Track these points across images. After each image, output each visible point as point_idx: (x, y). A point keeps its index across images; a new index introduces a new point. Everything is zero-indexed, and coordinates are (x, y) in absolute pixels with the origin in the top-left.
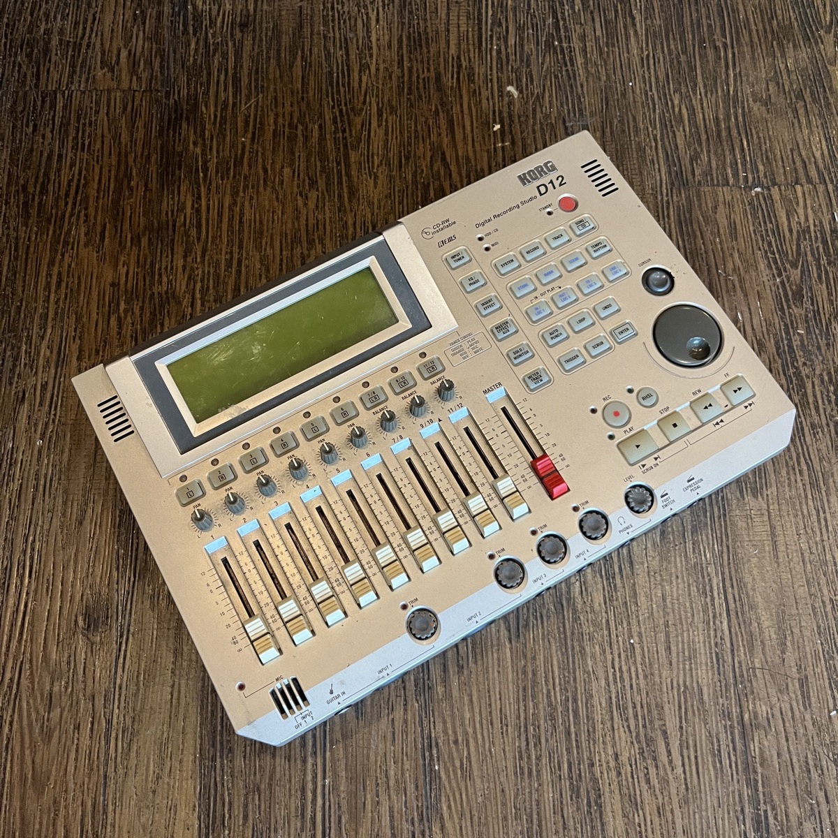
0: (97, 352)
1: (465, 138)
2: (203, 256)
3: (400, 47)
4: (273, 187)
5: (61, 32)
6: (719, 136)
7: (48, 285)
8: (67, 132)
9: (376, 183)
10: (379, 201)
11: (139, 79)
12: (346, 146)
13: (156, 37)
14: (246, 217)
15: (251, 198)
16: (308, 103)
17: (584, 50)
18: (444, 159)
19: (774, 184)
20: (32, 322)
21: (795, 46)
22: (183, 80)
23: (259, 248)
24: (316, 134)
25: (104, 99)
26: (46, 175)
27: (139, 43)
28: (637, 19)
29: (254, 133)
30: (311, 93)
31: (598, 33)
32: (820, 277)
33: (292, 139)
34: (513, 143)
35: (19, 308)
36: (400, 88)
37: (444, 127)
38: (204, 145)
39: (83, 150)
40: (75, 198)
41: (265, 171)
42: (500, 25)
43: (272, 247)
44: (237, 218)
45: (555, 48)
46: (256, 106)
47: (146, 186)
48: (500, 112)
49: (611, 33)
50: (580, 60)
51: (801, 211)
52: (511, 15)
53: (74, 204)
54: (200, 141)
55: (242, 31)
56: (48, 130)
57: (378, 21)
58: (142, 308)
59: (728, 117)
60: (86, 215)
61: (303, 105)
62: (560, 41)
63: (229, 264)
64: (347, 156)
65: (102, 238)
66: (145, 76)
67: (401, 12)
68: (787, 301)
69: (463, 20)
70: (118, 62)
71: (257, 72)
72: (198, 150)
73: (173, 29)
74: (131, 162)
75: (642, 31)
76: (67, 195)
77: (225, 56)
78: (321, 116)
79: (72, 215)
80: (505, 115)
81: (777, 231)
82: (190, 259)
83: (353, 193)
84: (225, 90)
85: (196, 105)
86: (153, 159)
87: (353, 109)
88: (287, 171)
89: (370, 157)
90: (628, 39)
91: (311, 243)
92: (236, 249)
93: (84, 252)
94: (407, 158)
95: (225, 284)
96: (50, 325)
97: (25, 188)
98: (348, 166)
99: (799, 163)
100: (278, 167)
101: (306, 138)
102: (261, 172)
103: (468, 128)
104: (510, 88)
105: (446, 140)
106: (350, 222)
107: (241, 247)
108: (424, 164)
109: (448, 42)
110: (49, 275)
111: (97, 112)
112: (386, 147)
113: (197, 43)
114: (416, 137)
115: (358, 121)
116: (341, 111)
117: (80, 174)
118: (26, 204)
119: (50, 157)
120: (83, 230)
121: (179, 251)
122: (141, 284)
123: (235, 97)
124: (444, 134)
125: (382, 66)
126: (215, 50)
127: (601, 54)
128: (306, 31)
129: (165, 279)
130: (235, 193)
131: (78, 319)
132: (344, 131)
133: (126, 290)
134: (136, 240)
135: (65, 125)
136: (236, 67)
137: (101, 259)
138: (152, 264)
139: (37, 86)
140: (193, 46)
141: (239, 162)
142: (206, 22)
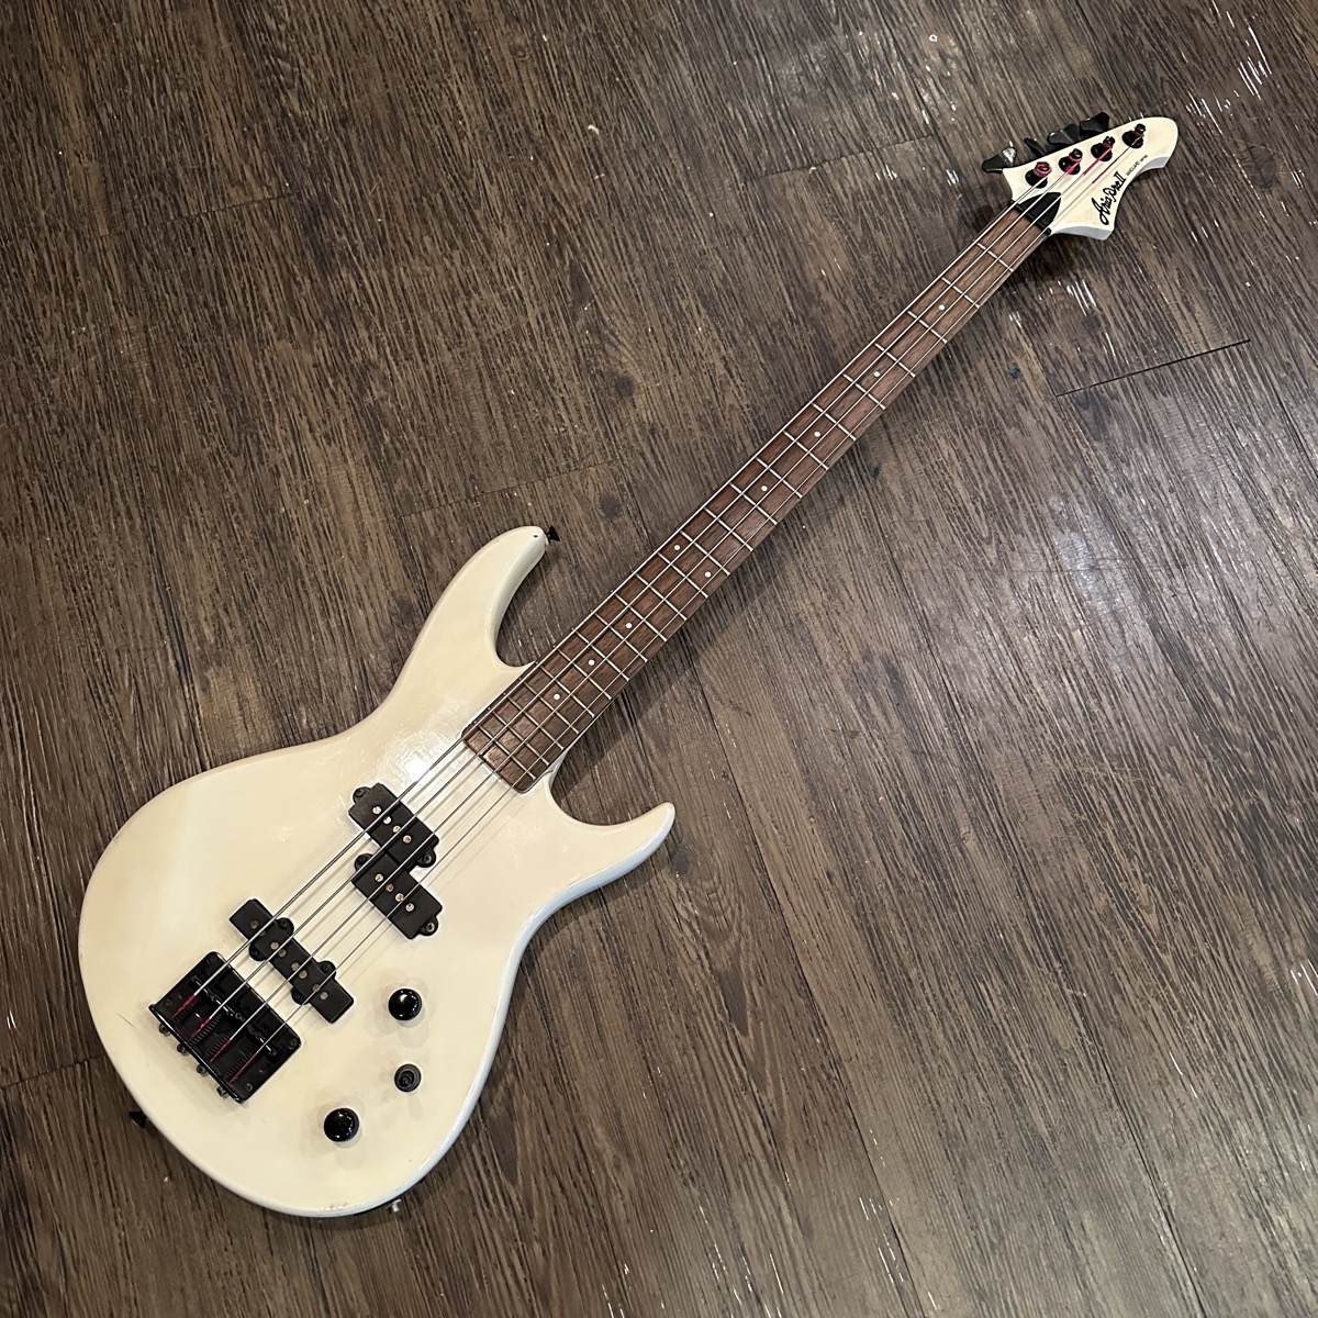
0: (324, 422)
1: (566, 179)
2: (382, 325)
3: (487, 111)
4: (420, 255)
5: (182, 162)
6: (772, 130)
7: (260, 379)
8: (224, 249)
9: (505, 232)
10: (513, 247)
11: (269, 188)
12: (469, 206)
13: (269, 147)
14: (407, 286)
15: (405, 269)
16: (424, 177)
17: (643, 81)
18: (554, 200)
19: (824, 161)
20: (259, 411)
21: (812, 42)
22: (309, 182)
23: (426, 307)
24: (440, 201)
25: (245, 212)
26: (220, 288)
27: (258, 157)
28: (679, 45)
29: (387, 214)
30: (424, 168)
31: (650, 63)
32: (876, 227)
33: (421, 210)
34: (607, 173)
35: (243, 403)
36: (499, 147)
37: (546, 172)
38: (347, 232)
39: (243, 260)
40: (253, 302)
41: (408, 243)
42: (566, 73)
43: (437, 305)
44: (398, 287)
45: (617, 84)
46: (381, 189)
47: (310, 278)
48: (589, 149)
49: (660, 62)
50: (642, 90)
51: (850, 178)
52: (572, 63)
53: (254, 307)
54: (343, 230)
55: (344, 126)
56: (207, 251)
57: (459, 91)
58: (347, 379)
59: (775, 115)
60: (268, 314)
61: (420, 179)
62: (620, 77)
63: (407, 327)
64: (472, 215)
65: (291, 330)
66: (273, 184)
67: (477, 81)
68: (857, 251)
69: (533, 76)
70: (244, 177)
71: (370, 160)
72: (344, 238)
73: (282, 138)
74: (289, 262)
75: (686, 54)
76: (245, 302)
77: (337, 151)
78: (439, 186)
79: (256, 317)
80: (593, 150)
81: (835, 198)
82: (372, 330)
83: (488, 244)
84: (348, 181)
85: (327, 200)
86: (308, 253)
87: (464, 174)
88: (427, 239)
89: (492, 211)
90: (676, 64)
91: (468, 294)
92: (407, 312)
93: (280, 346)
94: (524, 206)
95: (409, 344)
96: (275, 411)
97: (206, 305)
98: (476, 223)
99: (840, 140)
100: (418, 236)
101: (433, 207)
102: (406, 246)
103: (566, 169)
104: (590, 127)
105: (551, 183)
106: (494, 270)
107: (411, 311)
108: (540, 207)
109: (526, 98)
110: (257, 370)
111: (243, 225)
112: (502, 199)
113: (309, 145)
114: (526, 186)
115: (472, 182)
116: (454, 177)
117: (249, 281)
118: (212, 317)
119: (216, 273)
120: (271, 327)
121: (360, 324)
122: (338, 359)
123: (359, 185)
124: (548, 178)
125: (476, 132)
126: (327, 149)
127: (658, 81)
128: (400, 114)
129: (358, 351)
130: (389, 269)
131: (298, 400)
132: (463, 194)
133: (328, 367)
134: (320, 325)
135: (218, 242)
136: (350, 160)
137: (297, 347)
138: (342, 342)
139: (180, 214)
140: (306, 149)
141: (383, 241)
142: (310, 126)
